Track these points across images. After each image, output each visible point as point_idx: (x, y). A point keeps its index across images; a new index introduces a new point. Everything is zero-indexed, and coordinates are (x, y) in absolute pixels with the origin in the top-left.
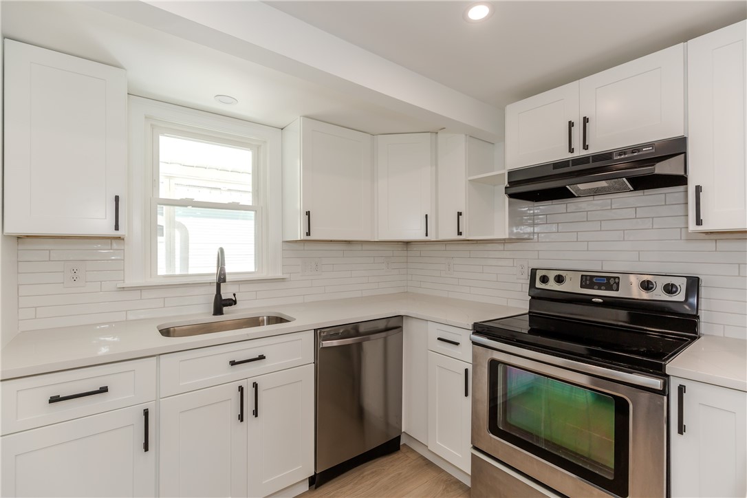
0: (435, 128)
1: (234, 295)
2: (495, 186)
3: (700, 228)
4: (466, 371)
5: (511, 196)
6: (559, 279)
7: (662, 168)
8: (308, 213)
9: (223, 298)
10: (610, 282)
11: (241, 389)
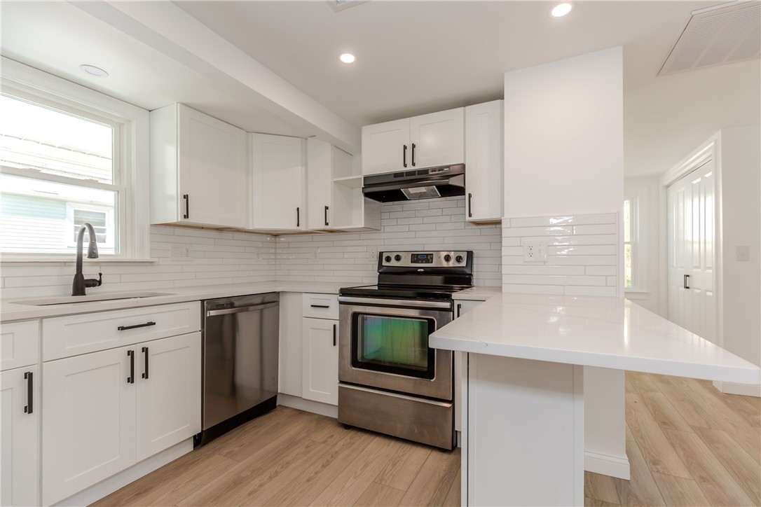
0: (305, 135)
1: (100, 274)
2: (353, 188)
3: (471, 219)
4: (335, 326)
5: (367, 195)
6: (398, 258)
7: (454, 182)
8: (186, 197)
9: (85, 278)
10: (427, 257)
11: (131, 354)
